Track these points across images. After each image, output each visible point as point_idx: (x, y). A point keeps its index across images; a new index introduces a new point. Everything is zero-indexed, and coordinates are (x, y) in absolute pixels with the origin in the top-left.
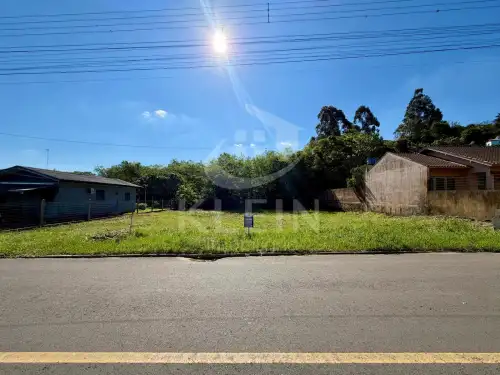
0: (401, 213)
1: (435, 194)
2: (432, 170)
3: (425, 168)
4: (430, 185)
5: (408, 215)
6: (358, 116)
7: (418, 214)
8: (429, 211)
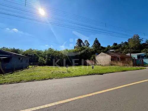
0: (105, 65)
1: (113, 61)
2: (112, 57)
3: (110, 56)
4: (112, 60)
5: (107, 66)
6: (85, 42)
7: (109, 66)
8: (112, 65)
